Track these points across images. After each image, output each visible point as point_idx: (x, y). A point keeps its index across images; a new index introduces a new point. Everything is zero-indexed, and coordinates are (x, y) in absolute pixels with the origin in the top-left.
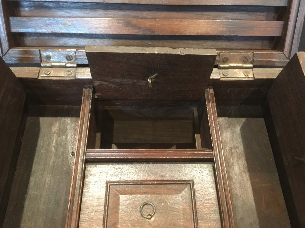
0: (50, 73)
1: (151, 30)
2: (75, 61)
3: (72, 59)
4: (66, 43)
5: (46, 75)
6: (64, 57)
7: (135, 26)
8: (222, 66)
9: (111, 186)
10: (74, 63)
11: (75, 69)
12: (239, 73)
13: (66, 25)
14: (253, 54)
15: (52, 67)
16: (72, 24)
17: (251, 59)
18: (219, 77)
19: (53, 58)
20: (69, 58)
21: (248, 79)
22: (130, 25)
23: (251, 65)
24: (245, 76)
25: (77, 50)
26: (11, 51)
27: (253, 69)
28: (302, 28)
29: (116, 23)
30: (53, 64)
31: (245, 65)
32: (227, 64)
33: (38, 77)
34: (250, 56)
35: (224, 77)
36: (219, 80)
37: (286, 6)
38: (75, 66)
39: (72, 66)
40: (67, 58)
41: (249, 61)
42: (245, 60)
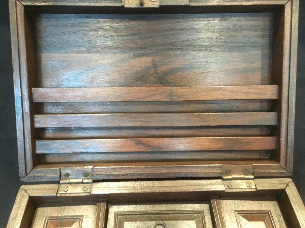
0: (67, 190)
1: (159, 147)
2: (91, 177)
3: (88, 175)
4: (83, 158)
5: (64, 192)
6: (82, 174)
7: (145, 145)
8: (225, 177)
10: (90, 179)
11: (91, 184)
12: (242, 184)
13: (85, 146)
14: (253, 167)
15: (70, 183)
16: (90, 145)
17: (251, 171)
18: (224, 189)
19: (71, 175)
20: (86, 175)
21: (251, 191)
22: (141, 144)
23: (252, 177)
24: (248, 187)
25: (94, 167)
26: (34, 170)
27: (254, 179)
28: (293, 144)
29: (128, 143)
30: (71, 181)
31: (246, 177)
32: (230, 176)
33: (57, 194)
34: (250, 167)
35: (228, 189)
36: (224, 191)
37: (276, 124)
38: (91, 181)
39: (88, 181)
40: (84, 175)
41: (249, 173)
42: (246, 172)
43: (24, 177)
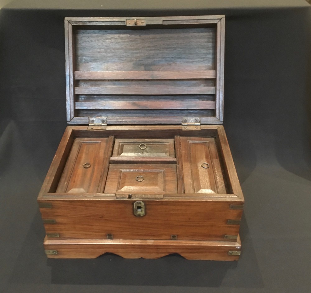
0: (93, 128)
2: (106, 123)
4: (101, 115)
5: (91, 129)
6: (101, 121)
7: (137, 105)
8: (183, 124)
12: (193, 127)
13: (103, 105)
14: (200, 118)
15: (94, 125)
16: (106, 105)
19: (95, 121)
20: (103, 121)
21: (197, 130)
22: (135, 105)
23: (199, 124)
24: (196, 128)
25: (107, 117)
26: (75, 118)
27: (201, 126)
29: (128, 104)
30: (95, 124)
31: (196, 124)
32: (186, 123)
33: (87, 129)
34: (198, 119)
35: (184, 129)
36: (182, 130)
37: (214, 94)
38: (106, 125)
39: (104, 125)
41: (198, 122)
42: (196, 121)
43: (69, 121)
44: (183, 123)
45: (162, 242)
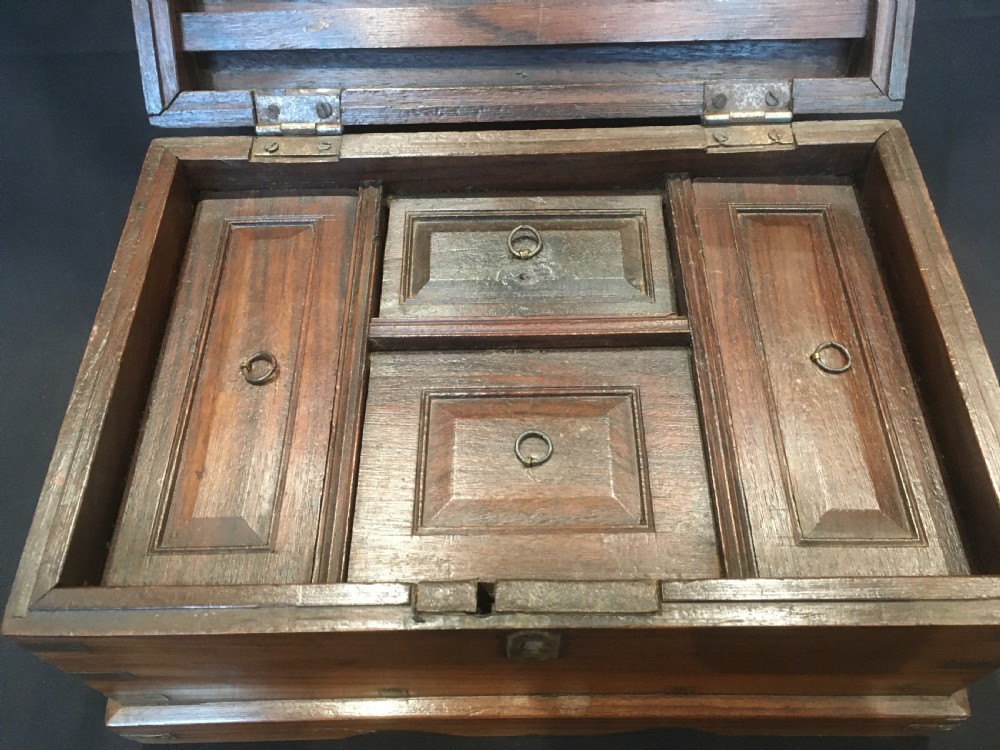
0: (277, 149)
1: (526, 32)
2: (337, 118)
3: (331, 114)
4: (314, 80)
5: (268, 154)
6: (312, 109)
7: (486, 25)
8: (710, 118)
9: (433, 401)
10: (337, 123)
11: (339, 137)
12: (758, 134)
13: (317, 28)
14: (792, 86)
15: (283, 134)
16: (331, 25)
17: (785, 99)
18: (699, 146)
19: (284, 113)
20: (323, 111)
21: (779, 149)
22: (475, 22)
23: (788, 115)
24: (773, 140)
25: (343, 90)
26: (184, 97)
27: (794, 124)
29: (437, 18)
30: (285, 126)
31: (770, 115)
32: (725, 113)
33: (250, 156)
34: (783, 89)
35: (717, 146)
36: (703, 151)
38: (339, 129)
39: (330, 129)
40: (318, 111)
41: (781, 104)
42: (772, 102)
43: (160, 115)
44: (709, 113)
45: (626, 702)
